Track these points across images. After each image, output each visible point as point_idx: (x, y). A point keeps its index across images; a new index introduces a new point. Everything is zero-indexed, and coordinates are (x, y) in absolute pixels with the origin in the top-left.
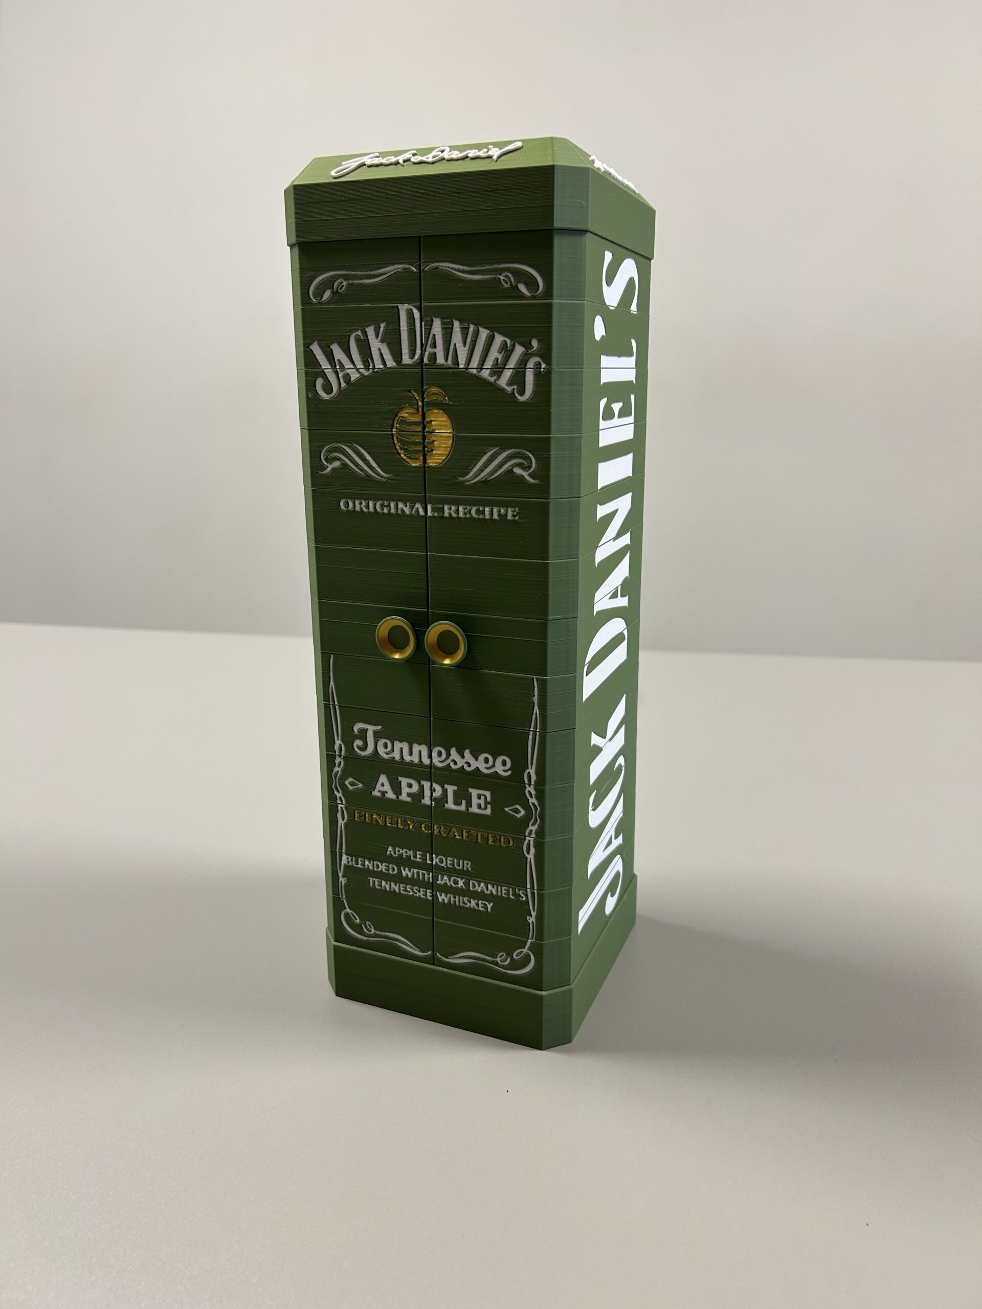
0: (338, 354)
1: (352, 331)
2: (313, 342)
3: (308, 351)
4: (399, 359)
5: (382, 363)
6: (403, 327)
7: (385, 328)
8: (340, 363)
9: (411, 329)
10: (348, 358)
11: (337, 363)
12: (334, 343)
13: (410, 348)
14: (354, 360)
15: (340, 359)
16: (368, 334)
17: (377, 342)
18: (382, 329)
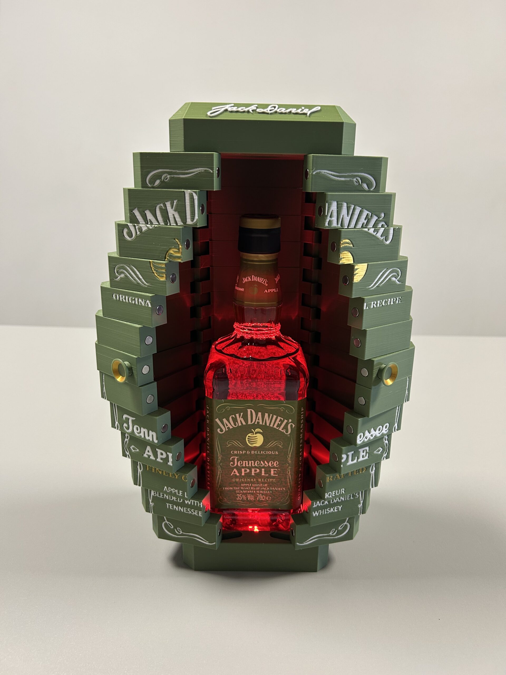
0: (149, 216)
1: (158, 204)
2: (135, 208)
3: (132, 213)
4: (185, 221)
5: (175, 222)
6: (187, 203)
7: (177, 203)
8: (151, 221)
9: (192, 205)
10: (155, 219)
11: (149, 221)
12: (147, 210)
13: (191, 215)
14: (159, 220)
15: (150, 219)
16: (167, 206)
17: (172, 211)
18: (175, 203)
